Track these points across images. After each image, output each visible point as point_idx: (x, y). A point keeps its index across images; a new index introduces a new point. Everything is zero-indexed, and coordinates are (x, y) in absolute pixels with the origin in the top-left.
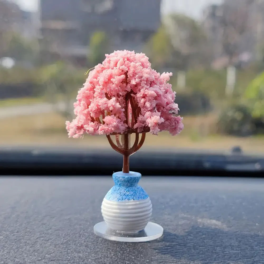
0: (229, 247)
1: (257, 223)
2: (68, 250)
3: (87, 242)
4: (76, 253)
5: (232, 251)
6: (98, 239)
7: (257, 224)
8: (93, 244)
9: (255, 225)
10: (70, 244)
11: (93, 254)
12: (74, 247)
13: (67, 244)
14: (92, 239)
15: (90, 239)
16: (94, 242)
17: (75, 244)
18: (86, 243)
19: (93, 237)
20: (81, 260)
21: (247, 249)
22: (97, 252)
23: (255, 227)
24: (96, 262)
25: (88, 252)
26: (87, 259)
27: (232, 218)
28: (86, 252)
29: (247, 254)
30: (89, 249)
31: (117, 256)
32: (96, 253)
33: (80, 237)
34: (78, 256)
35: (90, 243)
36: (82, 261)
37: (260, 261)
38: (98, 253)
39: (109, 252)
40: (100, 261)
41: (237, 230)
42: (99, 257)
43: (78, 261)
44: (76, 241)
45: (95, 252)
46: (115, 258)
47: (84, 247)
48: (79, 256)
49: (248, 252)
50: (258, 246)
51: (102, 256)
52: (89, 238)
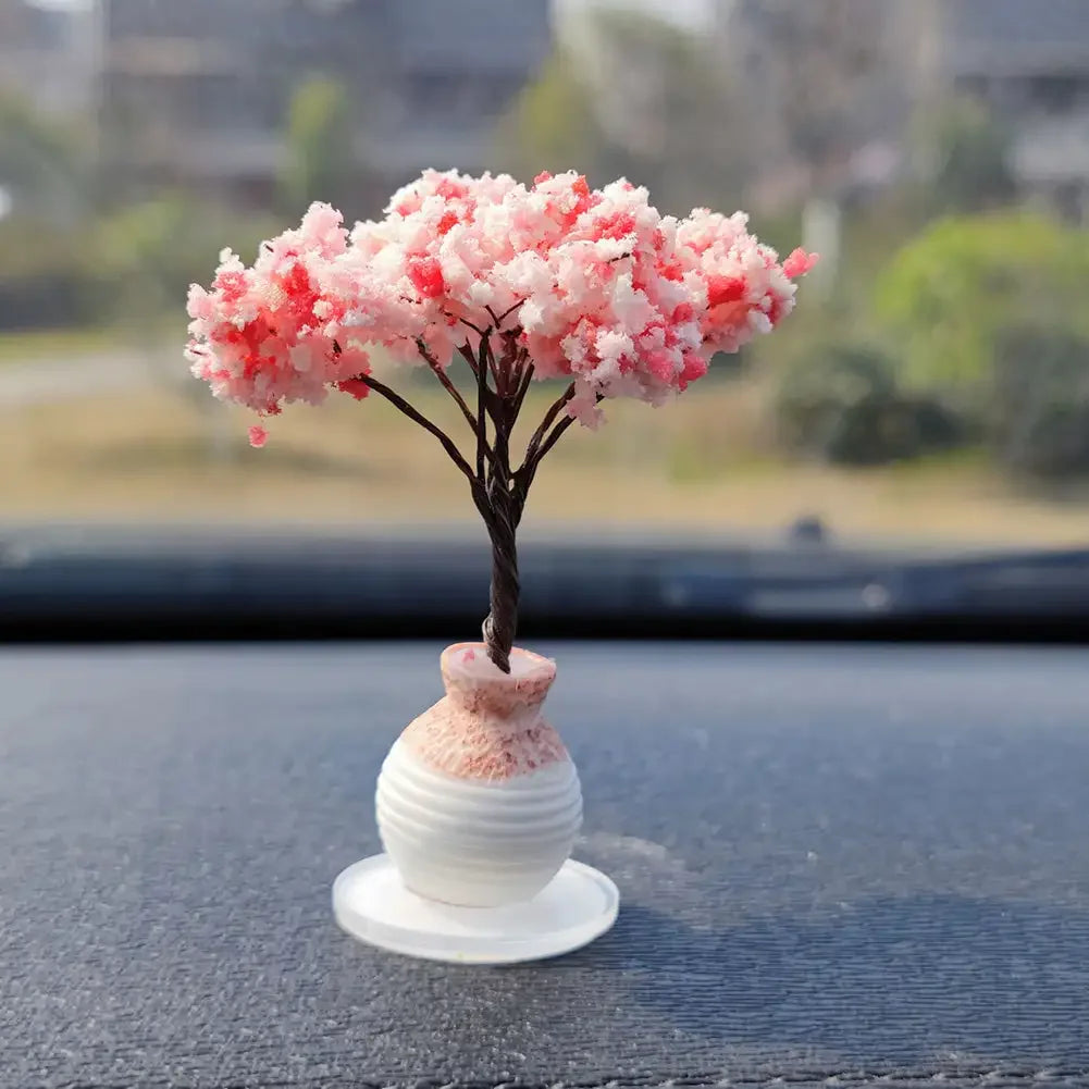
0: (679, 958)
1: (812, 851)
2: (14, 978)
3: (102, 941)
4: (43, 992)
5: (688, 976)
6: (150, 929)
7: (810, 854)
8: (121, 949)
9: (804, 861)
10: (26, 954)
11: (112, 999)
12: (43, 964)
13: (18, 953)
14: (123, 929)
15: (116, 930)
16: (128, 945)
17: (46, 955)
18: (94, 947)
19: (128, 922)
20: (57, 1023)
21: (753, 965)
22: (130, 987)
23: (799, 870)
24: (115, 1033)
25: (94, 990)
26: (80, 1018)
27: (715, 829)
28: (87, 989)
29: (750, 988)
30: (103, 972)
31: (209, 1006)
32: (125, 990)
33: (75, 919)
34: (47, 1007)
35: (111, 950)
36: (58, 1028)
37: (797, 1018)
38: (134, 990)
39: (178, 989)
40: (135, 1029)
41: (726, 883)
42: (132, 1010)
43: (43, 1028)
44: (56, 937)
45: (121, 988)
46: (197, 1015)
47: (83, 966)
48: (52, 1006)
49: (754, 981)
50: (800, 955)
51: (144, 1005)
52: (114, 924)
